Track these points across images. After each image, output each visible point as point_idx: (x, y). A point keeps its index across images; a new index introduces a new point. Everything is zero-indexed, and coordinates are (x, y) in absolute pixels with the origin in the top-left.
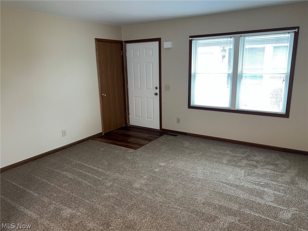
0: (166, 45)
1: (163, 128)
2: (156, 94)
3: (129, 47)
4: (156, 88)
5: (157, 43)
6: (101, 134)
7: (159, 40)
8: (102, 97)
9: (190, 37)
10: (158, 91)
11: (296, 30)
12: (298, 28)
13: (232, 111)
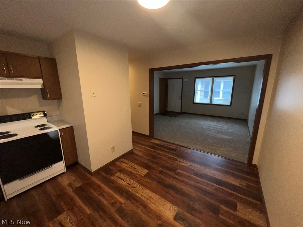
0: (186, 80)
1: (182, 111)
2: (180, 99)
3: (169, 80)
4: (180, 96)
5: (181, 80)
6: (159, 113)
7: (182, 78)
8: (160, 99)
9: (195, 78)
10: (181, 97)
11: (234, 76)
12: (235, 76)
13: (210, 104)
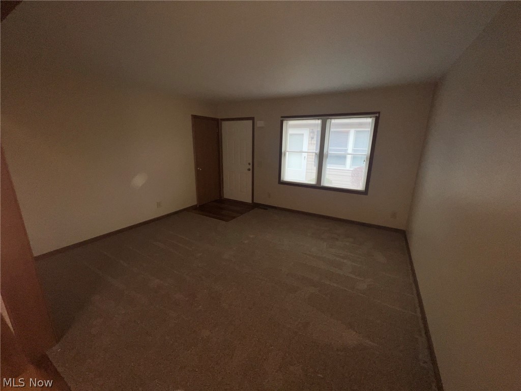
0: (259, 124)
1: (255, 201)
2: (249, 170)
3: (225, 124)
4: (249, 164)
5: (251, 122)
7: (252, 119)
8: (197, 172)
9: (282, 117)
10: (251, 167)
11: (377, 115)
12: (379, 113)
13: (318, 187)
